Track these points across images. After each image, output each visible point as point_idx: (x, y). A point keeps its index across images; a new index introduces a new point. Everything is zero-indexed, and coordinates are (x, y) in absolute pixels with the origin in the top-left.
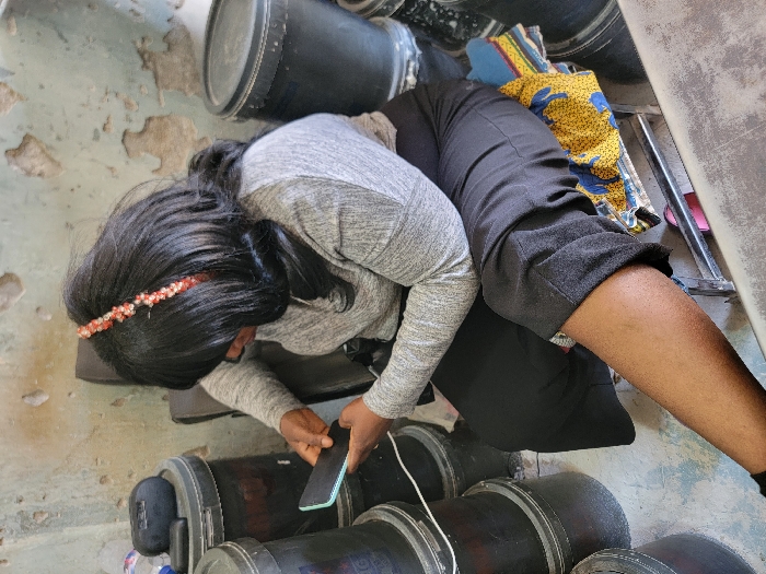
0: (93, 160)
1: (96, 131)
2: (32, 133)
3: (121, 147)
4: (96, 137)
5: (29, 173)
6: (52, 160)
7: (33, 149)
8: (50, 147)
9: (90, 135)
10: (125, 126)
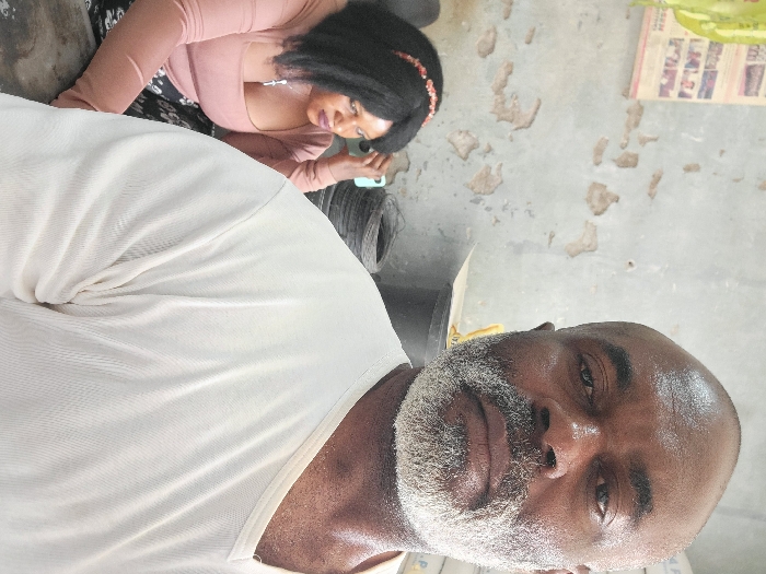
0: (429, 147)
1: (425, 169)
2: (462, 161)
3: (411, 160)
4: (426, 163)
5: (467, 132)
6: (453, 144)
7: (462, 151)
8: (453, 153)
9: (429, 165)
10: (407, 175)
